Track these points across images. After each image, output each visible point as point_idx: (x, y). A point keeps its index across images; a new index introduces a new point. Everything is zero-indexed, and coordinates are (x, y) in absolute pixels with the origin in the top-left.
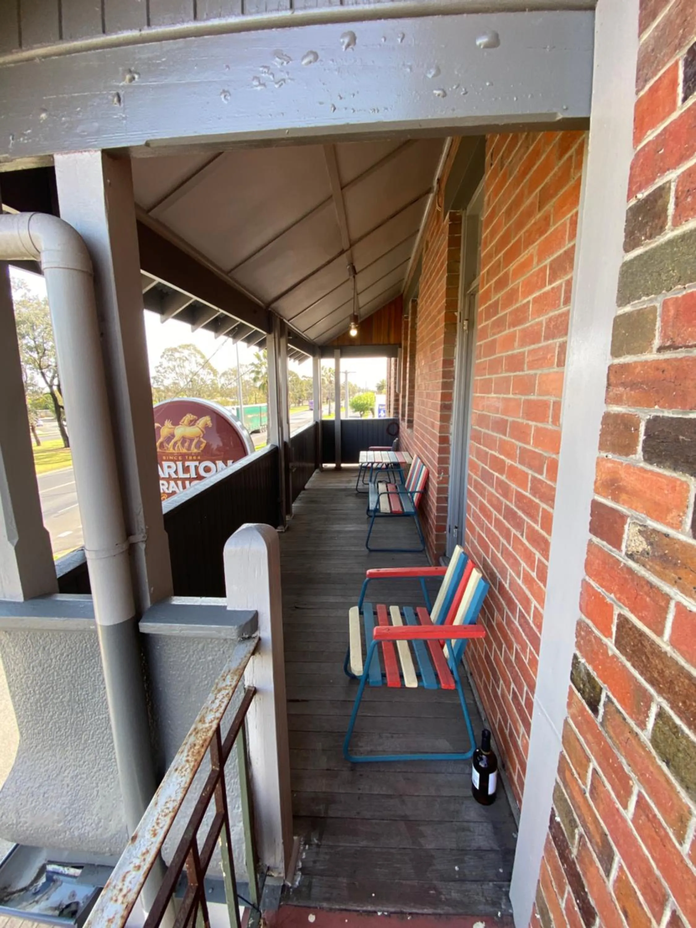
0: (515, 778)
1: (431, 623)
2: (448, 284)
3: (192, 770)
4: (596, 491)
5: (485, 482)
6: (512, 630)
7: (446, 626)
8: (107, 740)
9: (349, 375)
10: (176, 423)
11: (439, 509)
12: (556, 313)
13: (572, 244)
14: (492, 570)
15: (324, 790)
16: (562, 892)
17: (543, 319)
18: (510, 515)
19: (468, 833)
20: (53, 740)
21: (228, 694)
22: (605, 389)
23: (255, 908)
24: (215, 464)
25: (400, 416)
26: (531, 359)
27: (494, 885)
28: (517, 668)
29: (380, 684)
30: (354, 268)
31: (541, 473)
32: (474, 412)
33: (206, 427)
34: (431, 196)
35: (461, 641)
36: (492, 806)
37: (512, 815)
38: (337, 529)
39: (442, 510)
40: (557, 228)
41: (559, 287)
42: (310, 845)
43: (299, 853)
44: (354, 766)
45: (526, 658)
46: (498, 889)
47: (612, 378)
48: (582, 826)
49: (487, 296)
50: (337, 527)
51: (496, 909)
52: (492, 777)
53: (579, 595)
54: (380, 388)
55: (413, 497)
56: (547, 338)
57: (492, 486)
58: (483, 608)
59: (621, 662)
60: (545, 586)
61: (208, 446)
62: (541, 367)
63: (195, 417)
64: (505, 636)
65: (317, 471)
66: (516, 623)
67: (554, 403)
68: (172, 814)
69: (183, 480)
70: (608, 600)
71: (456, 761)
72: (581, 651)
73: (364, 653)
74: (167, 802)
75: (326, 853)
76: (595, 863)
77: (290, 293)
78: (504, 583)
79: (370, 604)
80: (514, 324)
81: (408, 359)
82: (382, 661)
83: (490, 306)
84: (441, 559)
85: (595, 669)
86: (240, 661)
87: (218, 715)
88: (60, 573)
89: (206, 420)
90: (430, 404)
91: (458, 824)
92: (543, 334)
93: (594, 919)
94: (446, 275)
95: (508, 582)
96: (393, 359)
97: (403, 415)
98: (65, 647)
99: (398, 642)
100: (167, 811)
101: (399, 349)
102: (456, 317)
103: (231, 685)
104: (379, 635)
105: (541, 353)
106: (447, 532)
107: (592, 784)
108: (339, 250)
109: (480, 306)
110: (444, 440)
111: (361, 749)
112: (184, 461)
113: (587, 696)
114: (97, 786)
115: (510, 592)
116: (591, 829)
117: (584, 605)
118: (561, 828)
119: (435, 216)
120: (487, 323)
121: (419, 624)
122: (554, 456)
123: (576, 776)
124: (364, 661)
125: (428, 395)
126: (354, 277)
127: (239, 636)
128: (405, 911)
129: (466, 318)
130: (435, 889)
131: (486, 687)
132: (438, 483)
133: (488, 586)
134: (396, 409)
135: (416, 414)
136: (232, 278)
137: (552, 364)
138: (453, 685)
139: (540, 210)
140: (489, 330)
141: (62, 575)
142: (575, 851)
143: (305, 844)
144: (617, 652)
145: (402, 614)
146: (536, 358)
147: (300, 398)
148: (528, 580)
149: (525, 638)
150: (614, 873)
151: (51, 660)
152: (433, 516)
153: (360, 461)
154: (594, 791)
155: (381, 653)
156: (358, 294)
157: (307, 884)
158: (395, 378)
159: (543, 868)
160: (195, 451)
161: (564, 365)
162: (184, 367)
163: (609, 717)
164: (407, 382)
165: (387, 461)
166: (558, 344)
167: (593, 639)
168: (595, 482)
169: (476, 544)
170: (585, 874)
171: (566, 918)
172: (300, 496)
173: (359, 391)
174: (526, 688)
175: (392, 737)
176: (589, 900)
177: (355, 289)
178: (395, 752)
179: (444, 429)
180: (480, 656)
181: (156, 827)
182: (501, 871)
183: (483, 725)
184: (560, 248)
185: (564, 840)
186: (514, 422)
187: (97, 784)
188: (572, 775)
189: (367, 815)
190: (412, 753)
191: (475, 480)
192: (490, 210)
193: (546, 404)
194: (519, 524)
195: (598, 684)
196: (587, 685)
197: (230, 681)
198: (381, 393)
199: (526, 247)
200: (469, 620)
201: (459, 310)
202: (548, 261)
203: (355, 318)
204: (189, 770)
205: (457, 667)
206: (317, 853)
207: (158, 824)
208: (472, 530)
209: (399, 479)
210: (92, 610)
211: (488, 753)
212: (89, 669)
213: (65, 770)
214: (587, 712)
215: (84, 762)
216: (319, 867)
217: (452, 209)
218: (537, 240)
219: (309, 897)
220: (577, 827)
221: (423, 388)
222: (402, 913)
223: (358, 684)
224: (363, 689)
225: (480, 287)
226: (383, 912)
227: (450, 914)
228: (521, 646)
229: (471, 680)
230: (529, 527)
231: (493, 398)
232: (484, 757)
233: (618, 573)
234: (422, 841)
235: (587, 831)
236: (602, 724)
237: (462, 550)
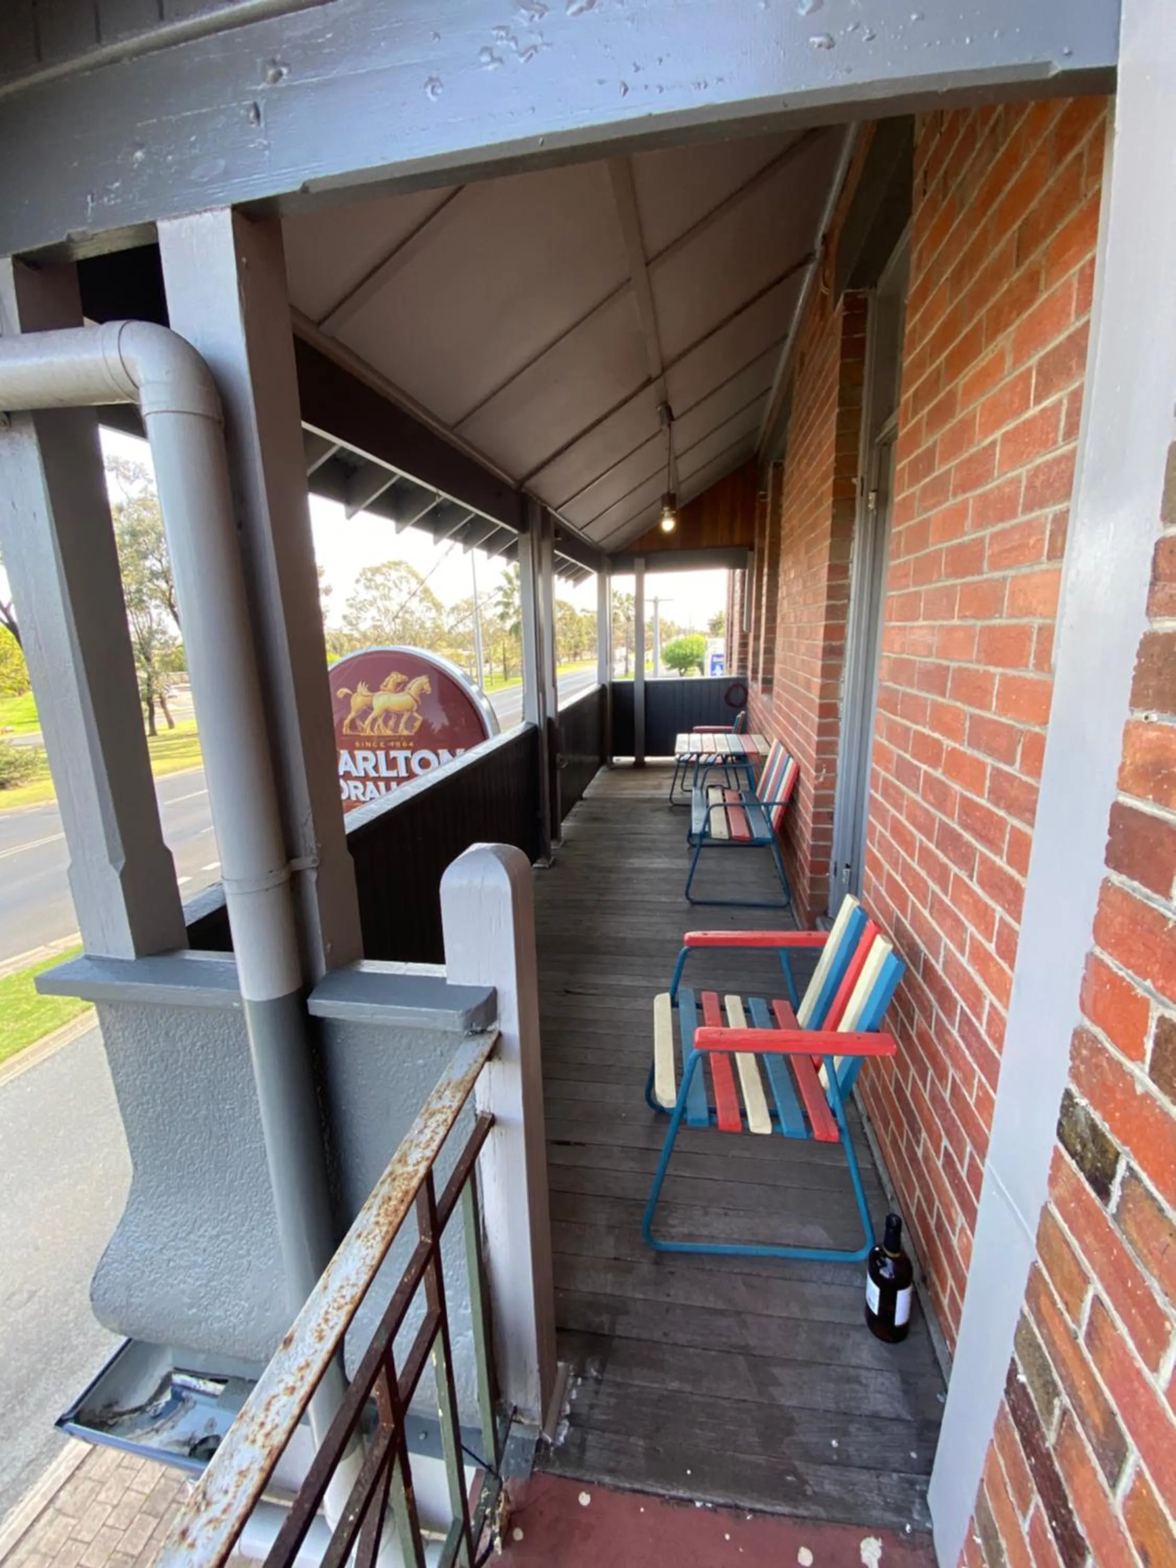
0: (945, 1301)
1: (799, 1028)
2: (839, 428)
3: (383, 1238)
4: (1122, 786)
5: (904, 783)
6: (946, 1046)
7: (824, 1033)
8: (264, 1182)
9: (660, 604)
10: (374, 688)
11: (816, 834)
12: (1049, 457)
13: (1083, 320)
14: (913, 939)
15: (608, 1290)
16: (1024, 1504)
17: (1022, 472)
18: (949, 840)
19: (857, 1387)
20: (182, 1177)
21: (445, 1120)
22: (1146, 590)
23: (491, 1472)
24: (437, 755)
25: (749, 673)
26: (997, 548)
27: (901, 1478)
28: (953, 1112)
29: (706, 1124)
30: (669, 410)
31: (1011, 763)
32: (886, 655)
33: (422, 695)
34: (811, 268)
35: (850, 1059)
36: (901, 1345)
37: (936, 1362)
38: (636, 865)
39: (823, 835)
40: (1053, 294)
41: (1057, 407)
42: (585, 1379)
43: (566, 1391)
44: (661, 1257)
45: (971, 1097)
46: (906, 1486)
47: (1162, 563)
48: (1069, 1395)
49: (914, 439)
50: (637, 862)
51: (903, 1520)
52: (903, 1297)
53: (1079, 982)
54: (715, 626)
55: (769, 813)
56: (1028, 508)
57: (916, 791)
58: (892, 1004)
59: (1160, 1108)
60: (1012, 967)
61: (425, 725)
62: (1018, 563)
63: (404, 677)
64: (934, 1057)
65: (602, 769)
66: (955, 1033)
67: (1040, 629)
68: (350, 1307)
69: (388, 781)
70: (1140, 992)
71: (838, 1264)
72: (1079, 1085)
73: (679, 1073)
74: (342, 1287)
75: (610, 1395)
76: (1089, 1461)
77: (558, 459)
78: (933, 961)
79: (691, 991)
80: (963, 487)
81: (766, 570)
82: (709, 1088)
83: (918, 459)
84: (819, 921)
85: (1107, 1117)
86: (465, 1068)
87: (429, 1153)
88: (189, 920)
89: (421, 683)
90: (803, 649)
91: (839, 1369)
92: (1021, 501)
93: (1083, 1556)
94: (837, 410)
95: (941, 960)
96: (738, 572)
97: (755, 671)
98: (198, 1033)
99: (738, 1056)
100: (342, 1301)
101: (750, 554)
102: (854, 486)
103: (450, 1107)
104: (705, 1041)
105: (1017, 537)
106: (830, 874)
107: (1091, 1323)
108: (643, 378)
109: (900, 462)
110: (828, 710)
111: (673, 1231)
112: (387, 749)
113: (1088, 1166)
114: (248, 1254)
115: (944, 977)
116: (1085, 1401)
117: (1089, 1004)
118: (1027, 1395)
119: (817, 304)
120: (911, 490)
121: (776, 1026)
122: (1037, 729)
123: (1060, 1305)
124: (678, 1085)
125: (800, 633)
126: (669, 426)
127: (466, 1028)
128: (742, 1504)
129: (873, 487)
130: (794, 1472)
131: (895, 1143)
132: (816, 788)
133: (903, 967)
134: (743, 661)
135: (777, 667)
136: (460, 437)
137: (1040, 555)
138: (835, 1133)
139: (1019, 263)
140: (916, 503)
141: (193, 921)
142: (1051, 1439)
143: (576, 1376)
144: (1154, 1088)
145: (747, 1010)
146: (1008, 546)
147: (577, 647)
148: (980, 957)
149: (970, 1059)
150: (1126, 1482)
151: (178, 1052)
152: (805, 846)
153: (677, 749)
154: (1093, 1335)
155: (707, 1073)
156: (677, 458)
157: (578, 1441)
158: (742, 606)
159: (991, 1459)
160: (406, 733)
161: (1062, 556)
162: (390, 599)
163: (1131, 1206)
164: (764, 610)
165: (725, 750)
166: (1050, 517)
167: (1105, 1064)
168: (1121, 769)
169: (884, 893)
170: (1069, 1478)
171: (1029, 1549)
172: (574, 810)
173: (679, 632)
174: (969, 1148)
175: (726, 1214)
176: (1074, 1524)
177: (670, 448)
178: (729, 1240)
179: (829, 690)
180: (885, 1088)
181: (324, 1326)
182: (914, 1455)
183: (889, 1207)
184: (1059, 331)
185: (1033, 1416)
186: (960, 670)
187: (249, 1250)
188: (1054, 1303)
189: (682, 1338)
190: (759, 1242)
191: (886, 781)
192: (922, 276)
193: (1023, 633)
194: (965, 857)
195: (1112, 1145)
196: (1090, 1145)
197: (451, 1100)
198: (717, 635)
199: (991, 337)
200: (866, 1025)
201: (860, 474)
202: (1033, 361)
203: (670, 500)
204: (379, 1238)
205: (844, 1105)
206: (597, 1393)
207: (326, 1321)
208: (876, 866)
209: (746, 782)
210: (236, 977)
211: (897, 1255)
212: (234, 1069)
213: (201, 1226)
214: (1088, 1195)
215: (229, 1215)
216: (599, 1416)
217: (849, 287)
218: (1013, 321)
219: (580, 1463)
220: (1058, 1394)
221: (792, 619)
222: (737, 1507)
223: (669, 1122)
224: (677, 1132)
225: (900, 426)
226: (705, 1502)
227: (821, 1519)
228: (963, 1072)
229: (867, 1129)
230: (985, 860)
231: (921, 627)
232: (889, 1261)
233: (1162, 941)
234: (775, 1391)
235: (1078, 1405)
236: (1115, 1217)
237: (857, 903)
